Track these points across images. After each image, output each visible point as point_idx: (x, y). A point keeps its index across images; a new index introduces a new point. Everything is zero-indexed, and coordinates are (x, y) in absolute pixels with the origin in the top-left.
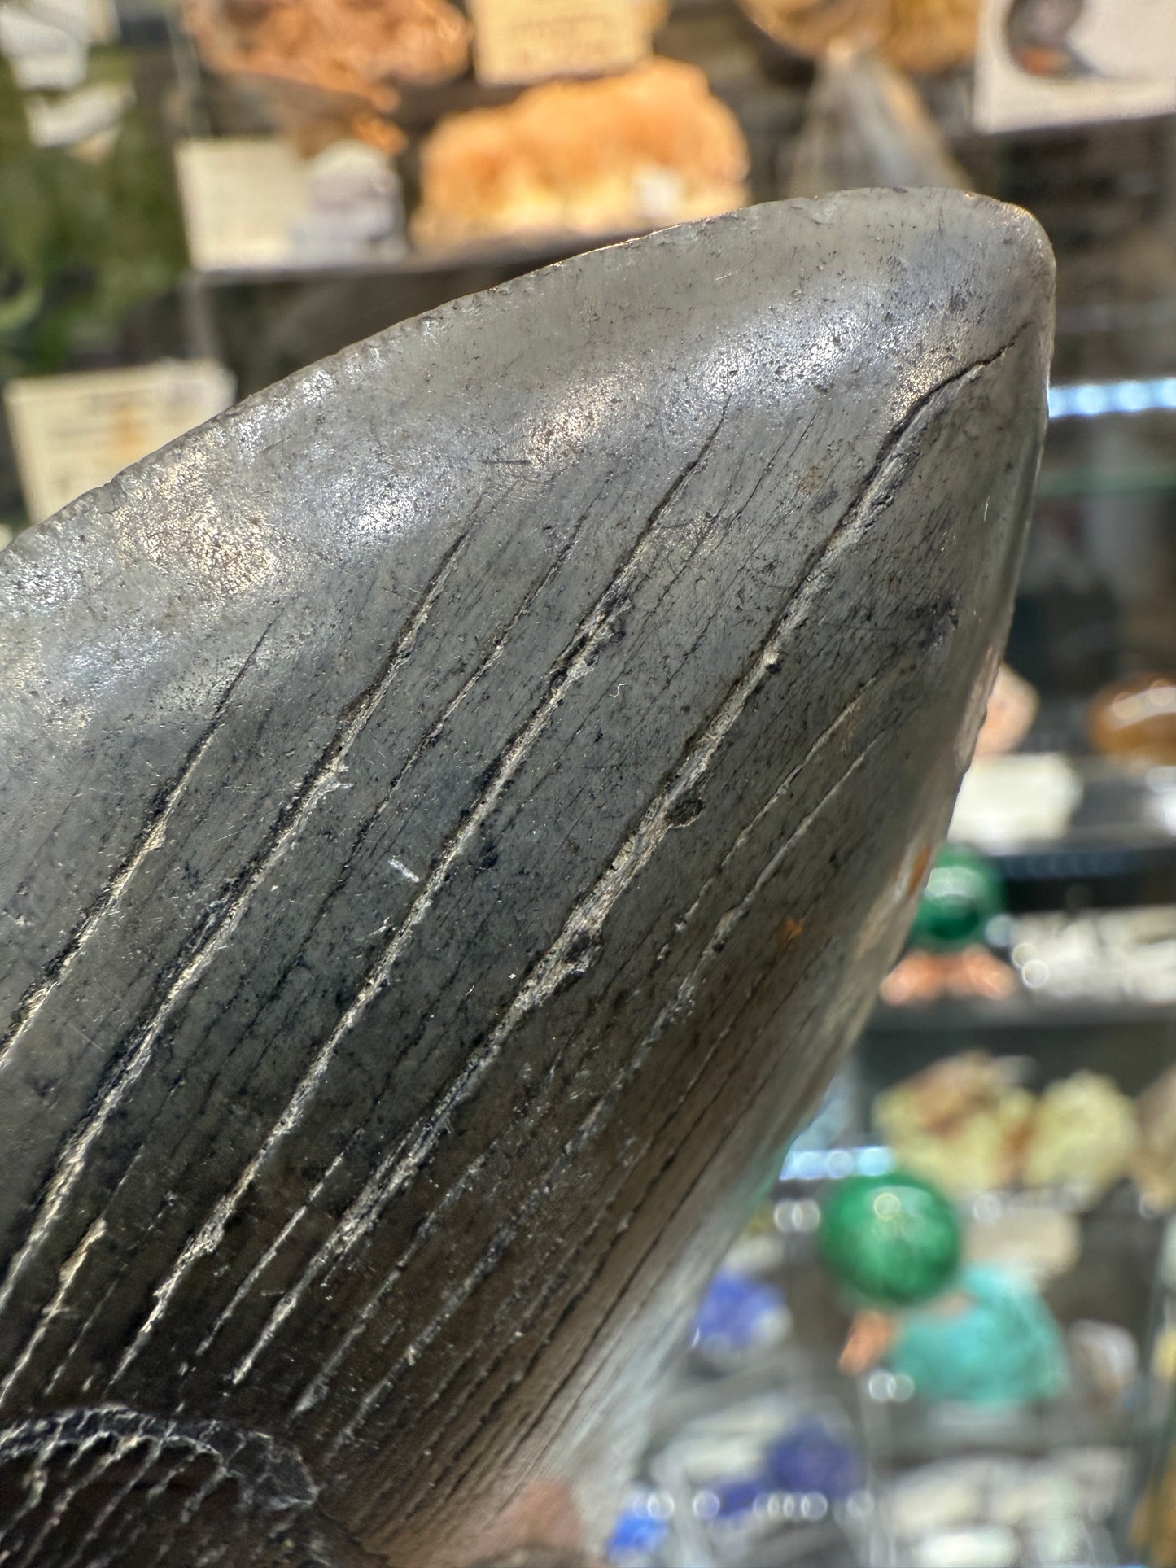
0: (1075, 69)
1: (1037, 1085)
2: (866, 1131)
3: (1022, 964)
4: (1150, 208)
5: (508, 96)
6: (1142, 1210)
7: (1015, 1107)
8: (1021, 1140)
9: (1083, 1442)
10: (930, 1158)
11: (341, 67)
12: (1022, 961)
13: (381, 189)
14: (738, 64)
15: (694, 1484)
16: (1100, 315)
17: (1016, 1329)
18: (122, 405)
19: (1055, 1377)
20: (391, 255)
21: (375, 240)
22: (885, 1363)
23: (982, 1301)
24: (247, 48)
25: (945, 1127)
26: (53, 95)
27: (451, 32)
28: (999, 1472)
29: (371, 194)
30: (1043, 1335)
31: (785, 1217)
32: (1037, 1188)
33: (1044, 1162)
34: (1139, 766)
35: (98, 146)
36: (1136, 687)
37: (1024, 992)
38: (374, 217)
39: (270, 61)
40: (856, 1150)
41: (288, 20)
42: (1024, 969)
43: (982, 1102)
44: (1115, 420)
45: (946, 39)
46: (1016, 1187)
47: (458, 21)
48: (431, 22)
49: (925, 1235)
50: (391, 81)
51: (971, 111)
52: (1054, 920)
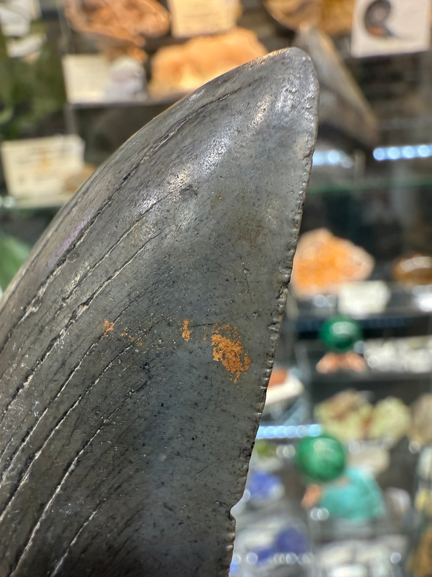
0: (387, 34)
1: (374, 402)
2: (312, 419)
3: (367, 358)
4: (414, 85)
5: (183, 41)
6: (410, 449)
7: (365, 410)
8: (367, 422)
9: (389, 533)
10: (335, 429)
11: (123, 30)
12: (367, 357)
13: (137, 74)
14: (267, 31)
15: (248, 550)
16: (396, 123)
17: (365, 492)
18: (43, 152)
19: (380, 510)
20: (141, 98)
21: (135, 93)
22: (318, 505)
23: (352, 482)
24: (89, 22)
25: (340, 417)
26: (17, 38)
27: (162, 18)
28: (360, 545)
29: (134, 77)
30: (375, 495)
31: (281, 452)
32: (373, 439)
33: (376, 430)
34: (410, 286)
35: (33, 57)
36: (409, 257)
37: (369, 368)
38: (134, 84)
39: (98, 28)
40: (308, 425)
41: (105, 13)
42: (369, 360)
43: (353, 408)
44: (402, 161)
45: (341, 23)
46: (366, 439)
47: (166, 14)
48: (155, 14)
49: (333, 457)
50: (142, 35)
51: (350, 49)
52: (379, 341)
